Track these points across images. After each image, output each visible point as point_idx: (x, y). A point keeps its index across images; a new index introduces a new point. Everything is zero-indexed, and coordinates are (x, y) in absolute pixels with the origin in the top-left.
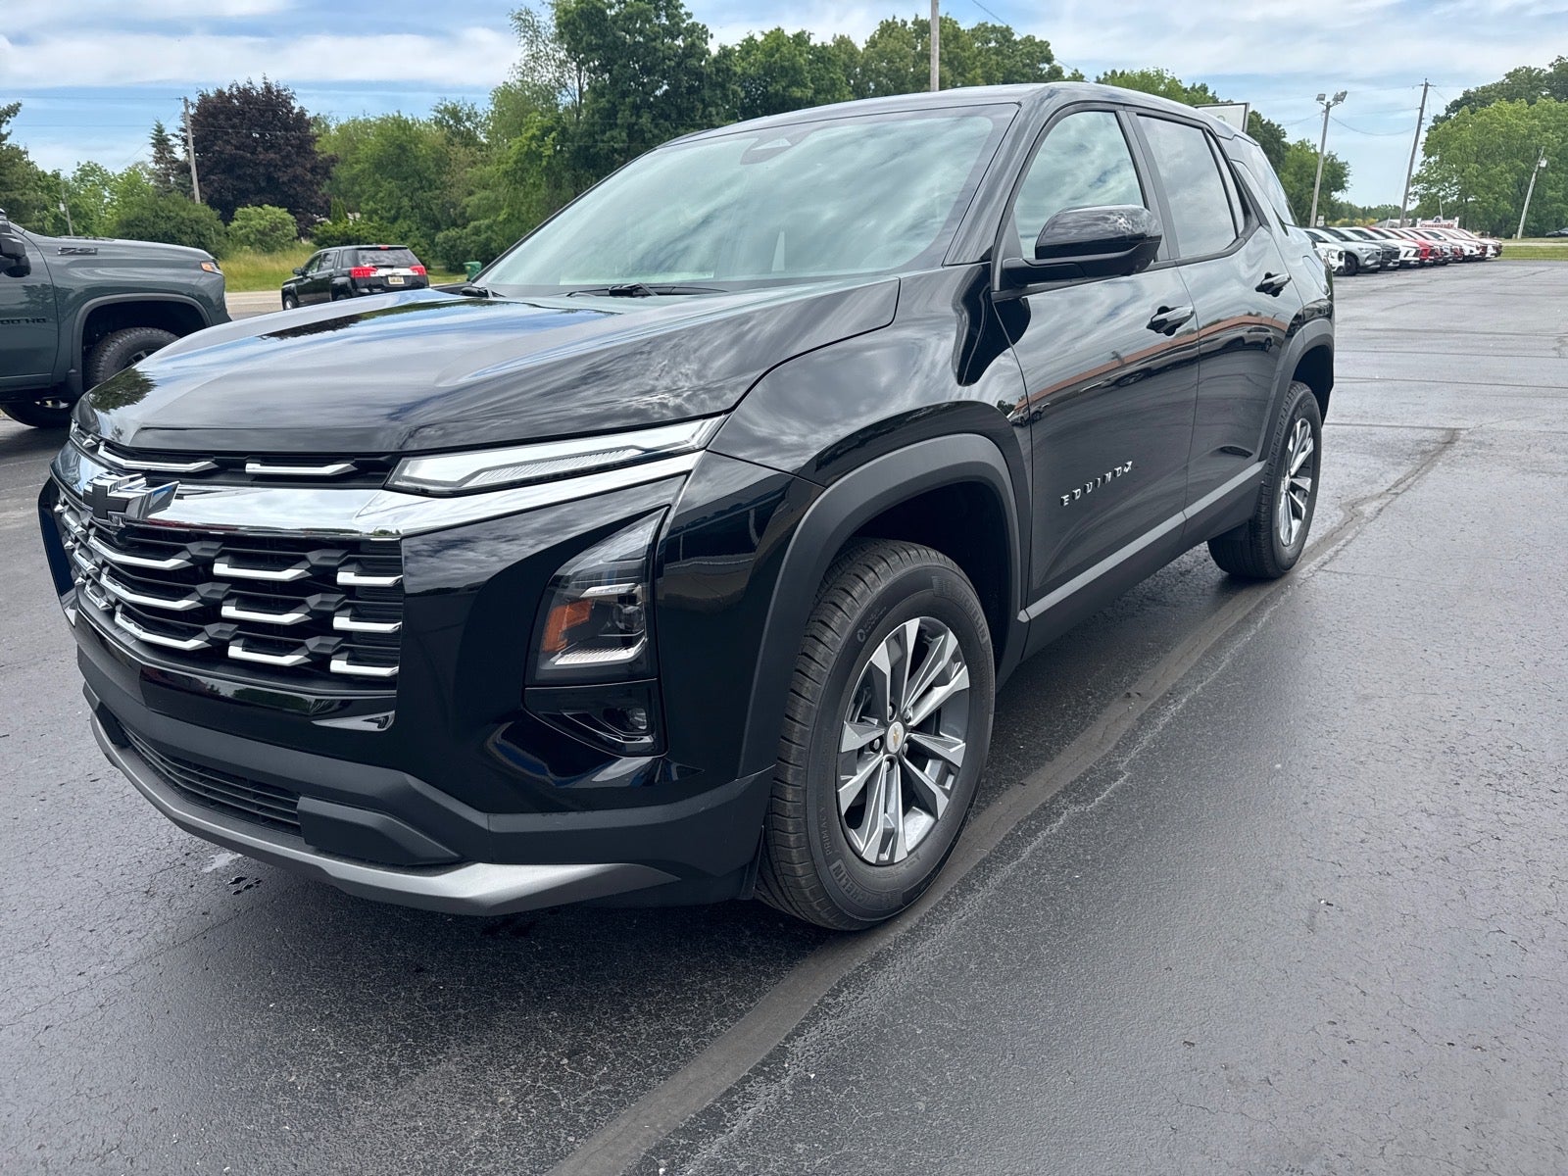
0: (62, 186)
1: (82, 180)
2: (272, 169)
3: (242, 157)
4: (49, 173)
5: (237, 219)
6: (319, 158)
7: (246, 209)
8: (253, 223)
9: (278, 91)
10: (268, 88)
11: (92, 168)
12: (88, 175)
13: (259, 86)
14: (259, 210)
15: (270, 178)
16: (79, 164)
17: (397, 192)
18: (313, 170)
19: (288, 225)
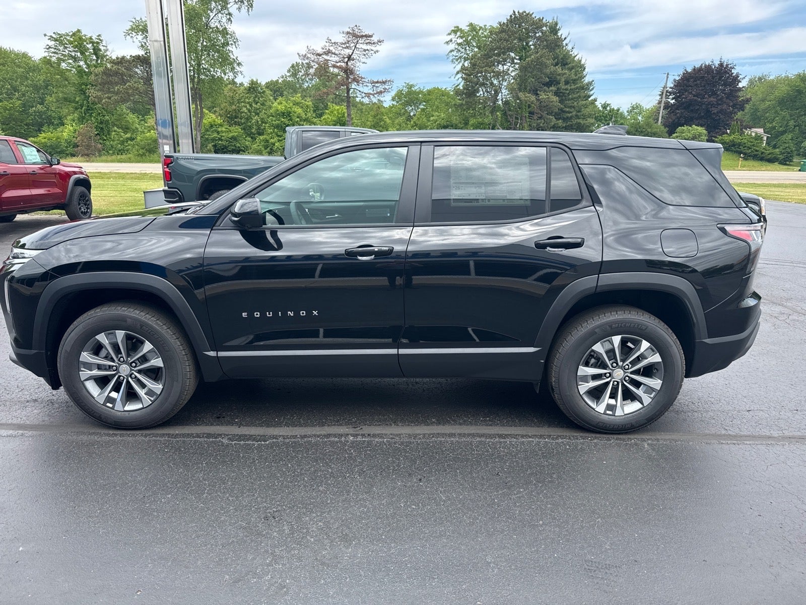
0: (619, 115)
1: (631, 111)
2: (710, 106)
3: (696, 100)
4: (615, 109)
5: (677, 133)
6: (740, 100)
7: (683, 127)
8: (684, 134)
9: (726, 65)
10: (721, 65)
11: (637, 106)
12: (634, 109)
13: (717, 63)
14: (690, 128)
15: (708, 111)
16: (632, 104)
17: (788, 117)
18: (734, 106)
19: (702, 136)
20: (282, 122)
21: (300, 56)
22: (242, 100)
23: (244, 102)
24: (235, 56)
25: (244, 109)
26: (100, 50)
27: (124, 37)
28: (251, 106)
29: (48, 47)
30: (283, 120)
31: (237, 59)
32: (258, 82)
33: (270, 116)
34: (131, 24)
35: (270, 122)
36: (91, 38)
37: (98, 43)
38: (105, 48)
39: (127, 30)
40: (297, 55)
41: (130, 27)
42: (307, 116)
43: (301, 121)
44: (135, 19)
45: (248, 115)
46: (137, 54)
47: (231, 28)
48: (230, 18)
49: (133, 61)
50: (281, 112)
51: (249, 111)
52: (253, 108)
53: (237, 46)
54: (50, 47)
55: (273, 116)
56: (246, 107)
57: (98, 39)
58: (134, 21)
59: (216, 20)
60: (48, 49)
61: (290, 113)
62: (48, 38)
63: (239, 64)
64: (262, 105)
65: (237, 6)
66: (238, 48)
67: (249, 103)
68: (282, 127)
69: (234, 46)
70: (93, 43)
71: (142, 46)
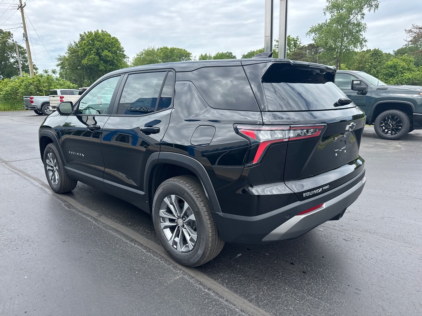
20: (389, 71)
21: (406, 31)
22: (367, 61)
23: (368, 62)
24: (364, 37)
25: (367, 66)
26: (297, 44)
27: (306, 36)
28: (372, 64)
29: (275, 45)
30: (390, 70)
31: (364, 38)
32: (379, 50)
33: (383, 68)
34: (310, 29)
35: (382, 72)
36: (294, 39)
37: (296, 40)
38: (299, 42)
39: (307, 32)
40: (405, 31)
41: (309, 31)
42: (409, 67)
43: (404, 70)
44: (313, 26)
45: (369, 69)
46: (310, 43)
47: (363, 22)
48: (363, 16)
49: (308, 47)
50: (390, 66)
51: (370, 67)
52: (373, 65)
53: (365, 31)
54: (276, 45)
55: (385, 69)
56: (369, 64)
57: (296, 38)
58: (312, 27)
59: (354, 19)
60: (275, 46)
61: (396, 66)
62: (276, 41)
63: (365, 41)
64: (379, 63)
65: (368, 9)
66: (366, 32)
67: (370, 62)
68: (389, 74)
69: (363, 32)
70: (294, 41)
71: (314, 39)
